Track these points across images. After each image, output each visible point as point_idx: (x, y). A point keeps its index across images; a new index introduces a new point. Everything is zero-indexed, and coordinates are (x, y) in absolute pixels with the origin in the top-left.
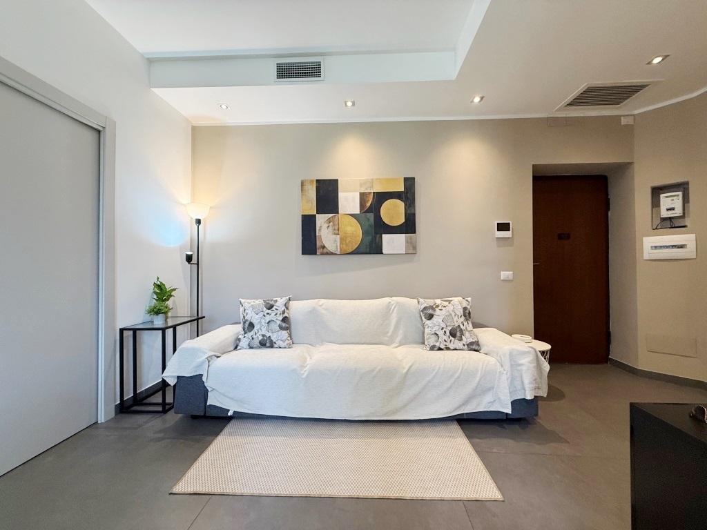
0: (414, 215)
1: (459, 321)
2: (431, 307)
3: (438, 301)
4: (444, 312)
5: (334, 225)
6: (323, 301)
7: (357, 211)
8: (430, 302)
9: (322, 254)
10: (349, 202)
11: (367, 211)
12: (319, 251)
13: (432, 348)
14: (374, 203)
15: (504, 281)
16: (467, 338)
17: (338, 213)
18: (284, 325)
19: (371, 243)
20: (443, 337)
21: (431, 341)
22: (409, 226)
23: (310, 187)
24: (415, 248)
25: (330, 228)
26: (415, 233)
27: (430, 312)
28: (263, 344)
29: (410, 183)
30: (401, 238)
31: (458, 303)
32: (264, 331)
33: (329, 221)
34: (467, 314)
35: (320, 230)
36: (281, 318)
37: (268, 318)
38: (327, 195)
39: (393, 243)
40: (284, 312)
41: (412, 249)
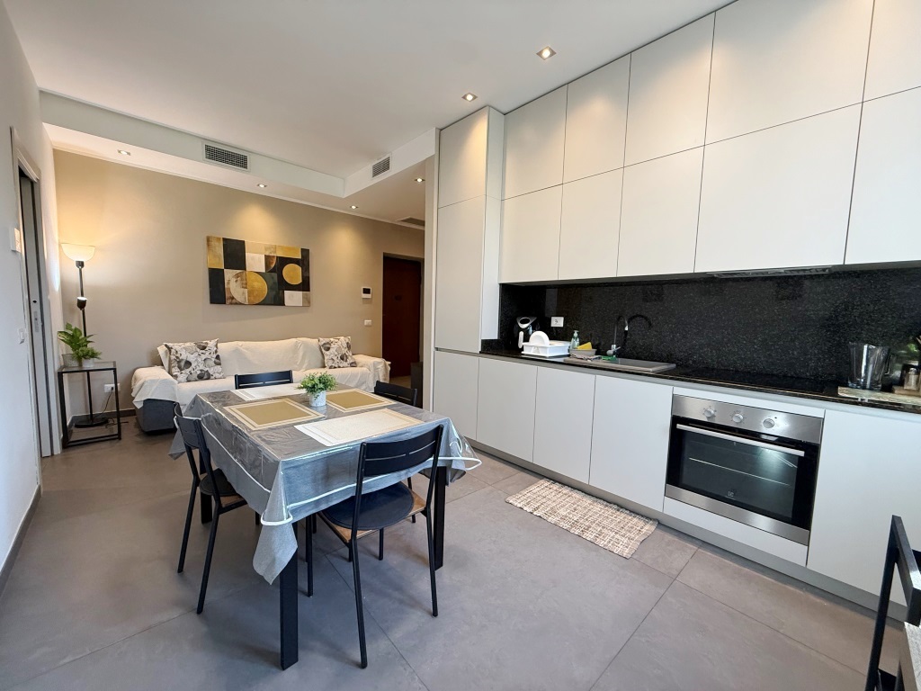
0: (309, 277)
1: (345, 351)
2: (328, 343)
3: (332, 339)
4: (336, 346)
5: (242, 280)
6: (240, 343)
7: (264, 271)
8: (327, 340)
9: (231, 304)
10: (255, 262)
11: (271, 271)
12: (228, 301)
13: (331, 368)
14: (276, 266)
15: (367, 326)
16: (350, 361)
17: (245, 269)
18: (217, 361)
19: (275, 297)
20: (337, 361)
21: (329, 363)
22: (305, 286)
23: (217, 244)
24: (309, 302)
25: (239, 282)
26: (309, 290)
27: (328, 346)
28: (200, 377)
29: (305, 253)
30: (299, 295)
31: (343, 340)
32: (202, 367)
33: (237, 276)
34: (349, 347)
35: (228, 283)
36: (215, 356)
37: (203, 357)
38: (235, 253)
39: (293, 298)
40: (216, 352)
41: (307, 302)
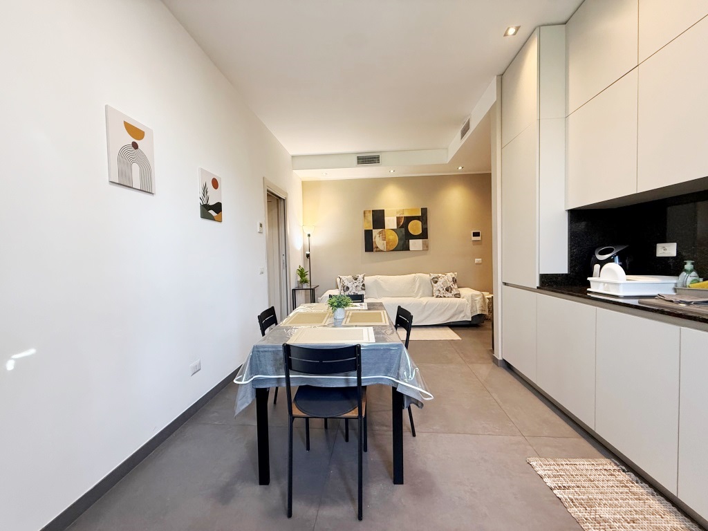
0: (427, 229)
1: (450, 284)
2: (436, 278)
3: (440, 275)
4: (443, 280)
5: (382, 235)
6: (379, 276)
7: (395, 227)
8: (436, 275)
10: (391, 222)
11: (400, 227)
12: (375, 250)
13: (437, 297)
14: (404, 223)
15: (477, 264)
16: (454, 292)
17: (385, 228)
18: (363, 288)
19: (403, 245)
20: (442, 291)
21: (436, 293)
22: (424, 235)
23: (369, 214)
24: (427, 247)
25: (381, 237)
26: (427, 238)
27: (436, 280)
29: (424, 211)
30: (420, 241)
31: (450, 276)
32: (354, 291)
33: (380, 233)
34: (455, 281)
35: (375, 238)
36: (361, 284)
37: (356, 284)
38: (378, 219)
39: (415, 244)
40: (362, 282)
